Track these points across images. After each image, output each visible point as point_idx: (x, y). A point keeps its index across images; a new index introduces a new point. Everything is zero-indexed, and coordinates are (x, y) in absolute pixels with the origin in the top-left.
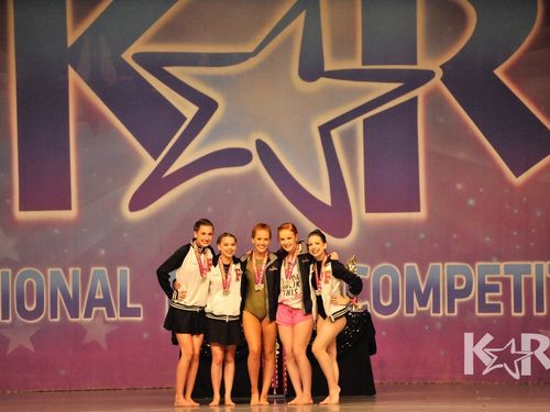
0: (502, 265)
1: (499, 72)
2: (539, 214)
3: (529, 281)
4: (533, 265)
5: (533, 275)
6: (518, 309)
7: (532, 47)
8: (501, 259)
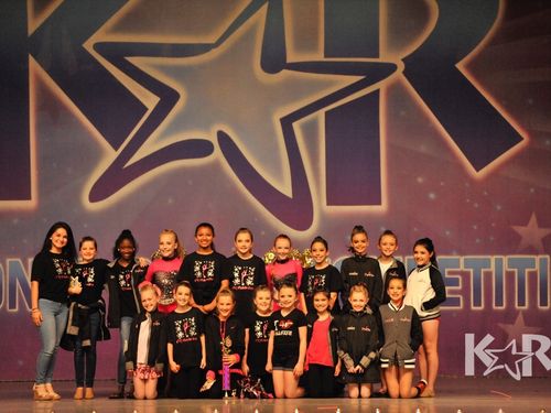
0: (462, 259)
1: (460, 66)
2: (499, 208)
3: (488, 275)
4: (493, 259)
5: (493, 269)
6: (477, 303)
7: (493, 42)
8: (462, 253)
